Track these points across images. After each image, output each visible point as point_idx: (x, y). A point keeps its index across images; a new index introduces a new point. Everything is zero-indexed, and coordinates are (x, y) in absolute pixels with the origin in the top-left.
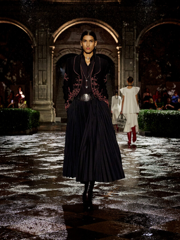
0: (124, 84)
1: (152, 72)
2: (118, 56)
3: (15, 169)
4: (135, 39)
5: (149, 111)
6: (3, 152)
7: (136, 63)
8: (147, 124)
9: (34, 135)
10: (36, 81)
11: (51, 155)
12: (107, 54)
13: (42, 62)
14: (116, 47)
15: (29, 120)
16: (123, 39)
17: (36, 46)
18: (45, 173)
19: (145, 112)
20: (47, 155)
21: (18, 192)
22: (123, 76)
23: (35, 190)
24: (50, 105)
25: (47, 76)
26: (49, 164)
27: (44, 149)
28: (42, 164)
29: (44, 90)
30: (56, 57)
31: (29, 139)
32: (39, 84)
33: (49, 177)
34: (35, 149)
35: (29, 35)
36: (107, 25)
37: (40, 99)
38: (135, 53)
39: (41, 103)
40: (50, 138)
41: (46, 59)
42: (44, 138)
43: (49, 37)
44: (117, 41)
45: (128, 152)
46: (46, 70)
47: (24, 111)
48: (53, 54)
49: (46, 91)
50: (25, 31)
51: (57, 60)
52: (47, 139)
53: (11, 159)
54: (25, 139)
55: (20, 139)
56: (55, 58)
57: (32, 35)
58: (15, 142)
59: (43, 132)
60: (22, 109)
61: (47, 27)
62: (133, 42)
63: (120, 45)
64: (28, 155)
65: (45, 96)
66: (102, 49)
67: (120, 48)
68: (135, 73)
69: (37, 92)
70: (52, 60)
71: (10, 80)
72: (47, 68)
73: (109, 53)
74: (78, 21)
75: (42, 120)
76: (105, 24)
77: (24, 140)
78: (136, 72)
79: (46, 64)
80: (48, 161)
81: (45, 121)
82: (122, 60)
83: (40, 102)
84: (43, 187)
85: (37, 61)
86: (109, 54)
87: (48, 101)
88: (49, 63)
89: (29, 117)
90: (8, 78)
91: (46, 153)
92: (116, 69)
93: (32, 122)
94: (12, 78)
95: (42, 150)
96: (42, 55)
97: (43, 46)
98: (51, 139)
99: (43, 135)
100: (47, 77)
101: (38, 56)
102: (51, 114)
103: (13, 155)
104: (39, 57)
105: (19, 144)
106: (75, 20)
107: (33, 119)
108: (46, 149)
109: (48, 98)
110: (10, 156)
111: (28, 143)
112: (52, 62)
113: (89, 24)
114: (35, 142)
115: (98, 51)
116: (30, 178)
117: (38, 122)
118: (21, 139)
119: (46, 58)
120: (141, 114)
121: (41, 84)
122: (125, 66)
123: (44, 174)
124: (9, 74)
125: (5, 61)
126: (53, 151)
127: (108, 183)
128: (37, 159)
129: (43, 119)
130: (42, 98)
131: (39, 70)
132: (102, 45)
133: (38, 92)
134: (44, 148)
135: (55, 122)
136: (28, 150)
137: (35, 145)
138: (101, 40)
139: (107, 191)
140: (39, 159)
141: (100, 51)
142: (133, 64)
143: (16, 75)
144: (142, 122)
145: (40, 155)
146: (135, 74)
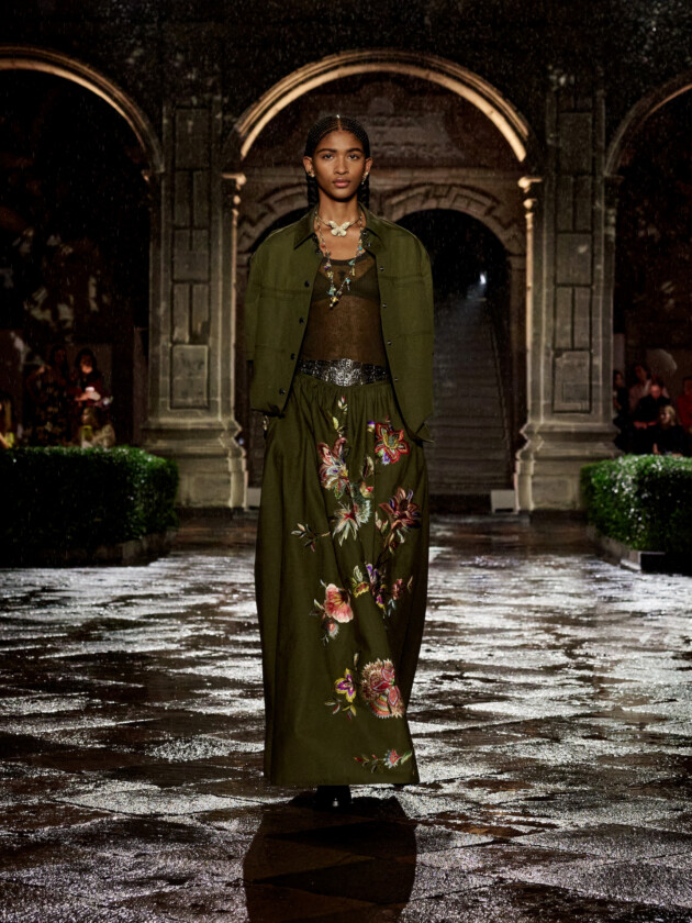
0: (550, 345)
1: (673, 293)
2: (525, 220)
3: (89, 711)
4: (603, 144)
5: (659, 463)
6: (29, 637)
7: (603, 251)
8: (649, 517)
9: (155, 567)
10: (162, 329)
11: (243, 651)
12: (475, 212)
13: (188, 243)
14: (518, 179)
15: (136, 499)
16: (549, 142)
17: (162, 174)
18: (222, 729)
19: (642, 464)
20: (222, 650)
21: (113, 811)
22: (548, 306)
23: (187, 805)
24: (222, 435)
25: (213, 307)
26: (237, 692)
27: (206, 625)
28: (204, 691)
29: (196, 367)
30: (253, 224)
31: (136, 584)
32: (172, 341)
33: (241, 749)
34: (171, 625)
35: (131, 123)
36: (475, 80)
37: (178, 407)
38: (600, 205)
39: (185, 424)
40: (229, 579)
41: (205, 232)
42: (201, 578)
43: (220, 132)
44: (520, 153)
45: (578, 643)
46: (206, 277)
47: (110, 459)
48: (239, 210)
49: (206, 371)
50: (114, 105)
51: (252, 234)
52: (215, 584)
53: (70, 670)
54: (121, 584)
55: (99, 583)
56: (247, 227)
57: (144, 125)
58: (77, 595)
59: (193, 553)
60: (105, 450)
61: (213, 90)
62: (594, 159)
63: (534, 169)
64: (141, 653)
65: (201, 393)
66: (454, 188)
67: (533, 185)
68: (598, 294)
69: (165, 375)
70: (235, 233)
71: (46, 322)
72: (210, 271)
73: (483, 204)
74: (347, 64)
75: (188, 500)
76: (468, 76)
77: (117, 587)
78: (601, 292)
79: (206, 252)
80: (231, 677)
81: (199, 506)
82: (545, 235)
83: (181, 421)
84: (219, 791)
85: (166, 238)
86: (484, 209)
87: (216, 415)
88: (221, 250)
89: (132, 486)
90: (37, 313)
91: (219, 645)
92: (515, 276)
93: (145, 510)
94: (55, 314)
95: (202, 629)
96: (188, 212)
97: (195, 174)
98: (232, 584)
99: (194, 564)
100: (210, 311)
101: (173, 218)
102: (229, 474)
103: (72, 650)
104: (176, 221)
105: (97, 605)
106: (337, 59)
107: (152, 496)
108: (215, 624)
109: (217, 402)
110: (62, 655)
111: (134, 601)
112: (234, 243)
113: (400, 75)
114: (166, 595)
115: (437, 197)
116: (159, 750)
117: (170, 505)
118: (101, 580)
119: (208, 227)
120: (626, 473)
121: (182, 343)
122: (554, 264)
123: (219, 736)
124: (41, 295)
125: (25, 238)
126: (250, 634)
127: (505, 776)
128: (181, 671)
129: (192, 496)
130: (190, 400)
131: (175, 277)
132: (454, 172)
133: (172, 377)
134: (206, 620)
135: (246, 510)
136: (136, 630)
137: (167, 607)
138: (450, 150)
139: (504, 808)
140: (190, 670)
141: (446, 197)
142: (589, 255)
143: (72, 298)
144: (630, 508)
145: (193, 654)
146: (598, 302)
